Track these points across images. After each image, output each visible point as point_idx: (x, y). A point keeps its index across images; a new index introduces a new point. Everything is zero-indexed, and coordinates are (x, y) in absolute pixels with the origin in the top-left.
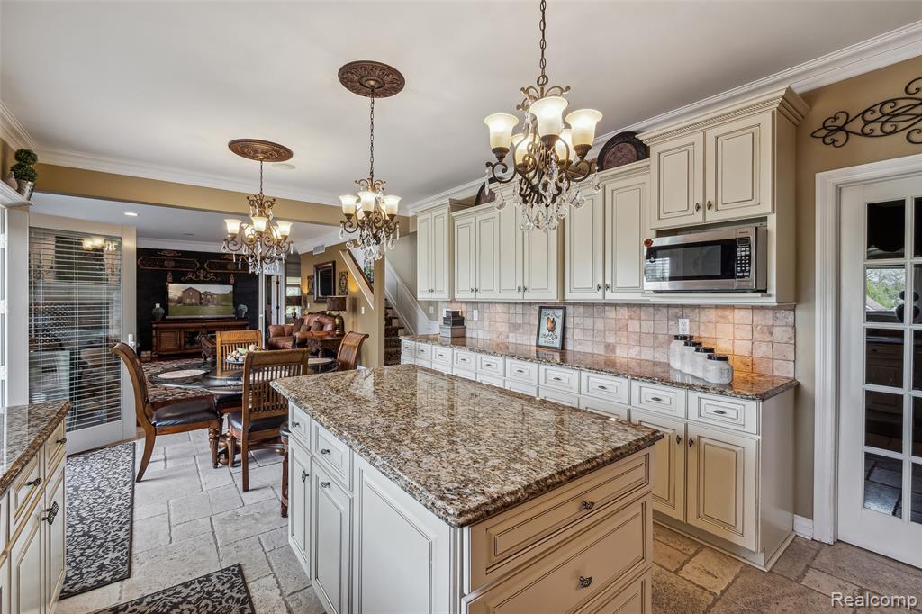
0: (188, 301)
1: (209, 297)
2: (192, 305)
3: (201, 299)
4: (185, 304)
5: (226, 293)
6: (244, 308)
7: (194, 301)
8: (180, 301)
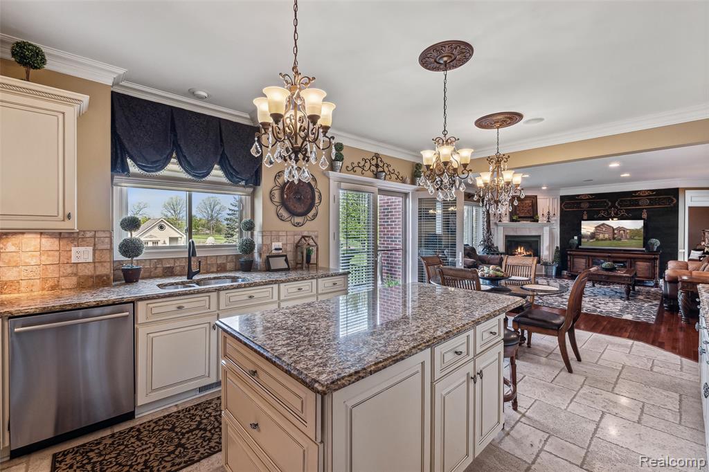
0: (601, 236)
1: (622, 232)
2: (606, 239)
3: (614, 234)
4: (598, 240)
5: (638, 228)
6: (656, 242)
7: (607, 236)
8: (593, 236)
